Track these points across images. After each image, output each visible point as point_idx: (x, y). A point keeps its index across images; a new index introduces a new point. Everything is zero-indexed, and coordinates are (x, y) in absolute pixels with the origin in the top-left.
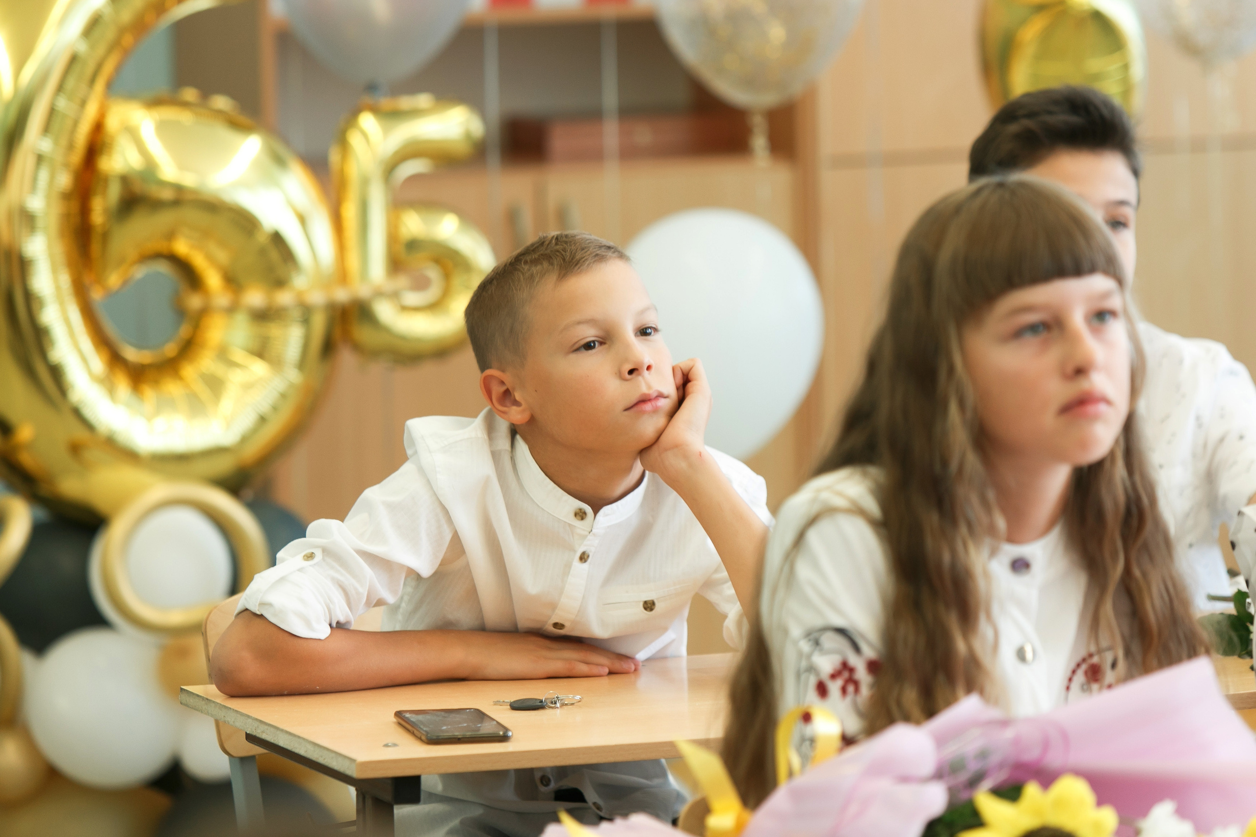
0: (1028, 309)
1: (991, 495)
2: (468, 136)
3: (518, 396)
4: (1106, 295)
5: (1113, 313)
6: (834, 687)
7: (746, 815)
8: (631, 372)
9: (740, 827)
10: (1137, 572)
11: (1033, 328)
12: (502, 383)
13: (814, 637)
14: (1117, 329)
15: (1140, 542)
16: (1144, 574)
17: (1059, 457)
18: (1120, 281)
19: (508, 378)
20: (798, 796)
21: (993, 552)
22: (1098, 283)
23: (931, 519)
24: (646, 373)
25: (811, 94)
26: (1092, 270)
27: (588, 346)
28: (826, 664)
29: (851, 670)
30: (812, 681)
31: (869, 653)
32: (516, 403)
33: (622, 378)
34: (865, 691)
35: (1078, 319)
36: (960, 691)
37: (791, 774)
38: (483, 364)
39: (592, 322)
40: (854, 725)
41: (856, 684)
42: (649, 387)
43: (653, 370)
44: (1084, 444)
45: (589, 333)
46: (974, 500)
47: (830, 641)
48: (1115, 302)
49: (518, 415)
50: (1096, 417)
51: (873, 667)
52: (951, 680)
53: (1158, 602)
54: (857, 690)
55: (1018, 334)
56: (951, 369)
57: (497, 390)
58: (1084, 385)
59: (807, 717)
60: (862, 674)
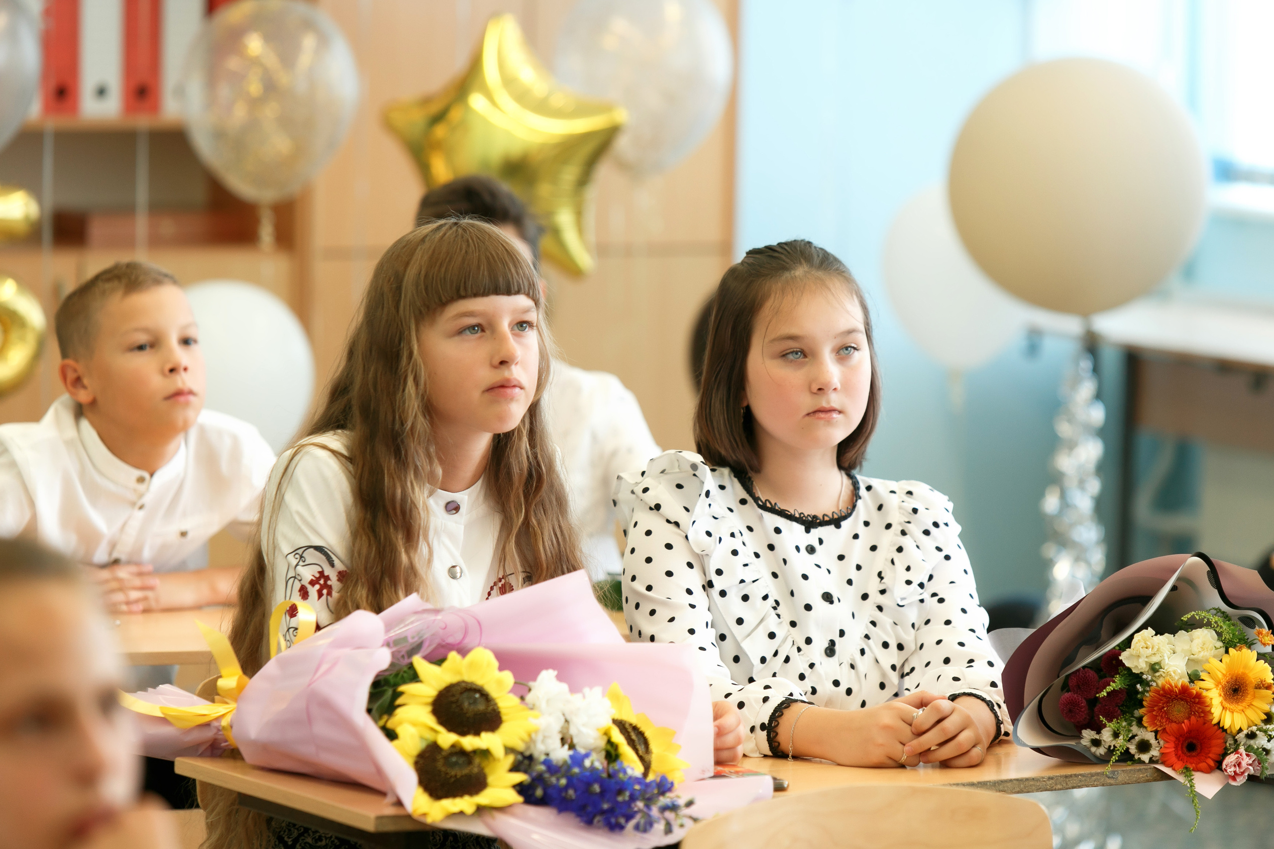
0: (471, 314)
1: (432, 449)
2: (27, 218)
3: (86, 381)
4: (527, 311)
5: (530, 324)
6: (313, 591)
7: (245, 678)
8: (172, 370)
9: (241, 688)
10: (534, 521)
11: (472, 328)
12: (75, 370)
13: (300, 553)
14: (531, 336)
15: (538, 499)
16: (539, 523)
17: (483, 428)
18: (537, 303)
19: (81, 368)
20: (284, 664)
21: (431, 494)
22: (522, 301)
23: (389, 463)
24: (183, 373)
25: (307, 193)
26: (518, 292)
27: (141, 348)
28: (308, 574)
29: (327, 578)
30: (297, 585)
31: (339, 566)
32: (84, 387)
33: (164, 375)
34: (335, 594)
35: (505, 325)
36: (401, 593)
37: (279, 650)
38: (65, 354)
39: (146, 330)
40: (325, 618)
41: (330, 588)
42: (184, 383)
43: (189, 371)
44: (502, 418)
45: (142, 338)
46: (421, 452)
47: (312, 556)
48: (532, 316)
49: (84, 396)
50: (512, 399)
51: (342, 576)
52: (394, 584)
53: (548, 543)
54: (329, 594)
55: (460, 332)
56: (411, 354)
57: (71, 376)
58: (505, 373)
59: (293, 611)
60: (334, 582)
